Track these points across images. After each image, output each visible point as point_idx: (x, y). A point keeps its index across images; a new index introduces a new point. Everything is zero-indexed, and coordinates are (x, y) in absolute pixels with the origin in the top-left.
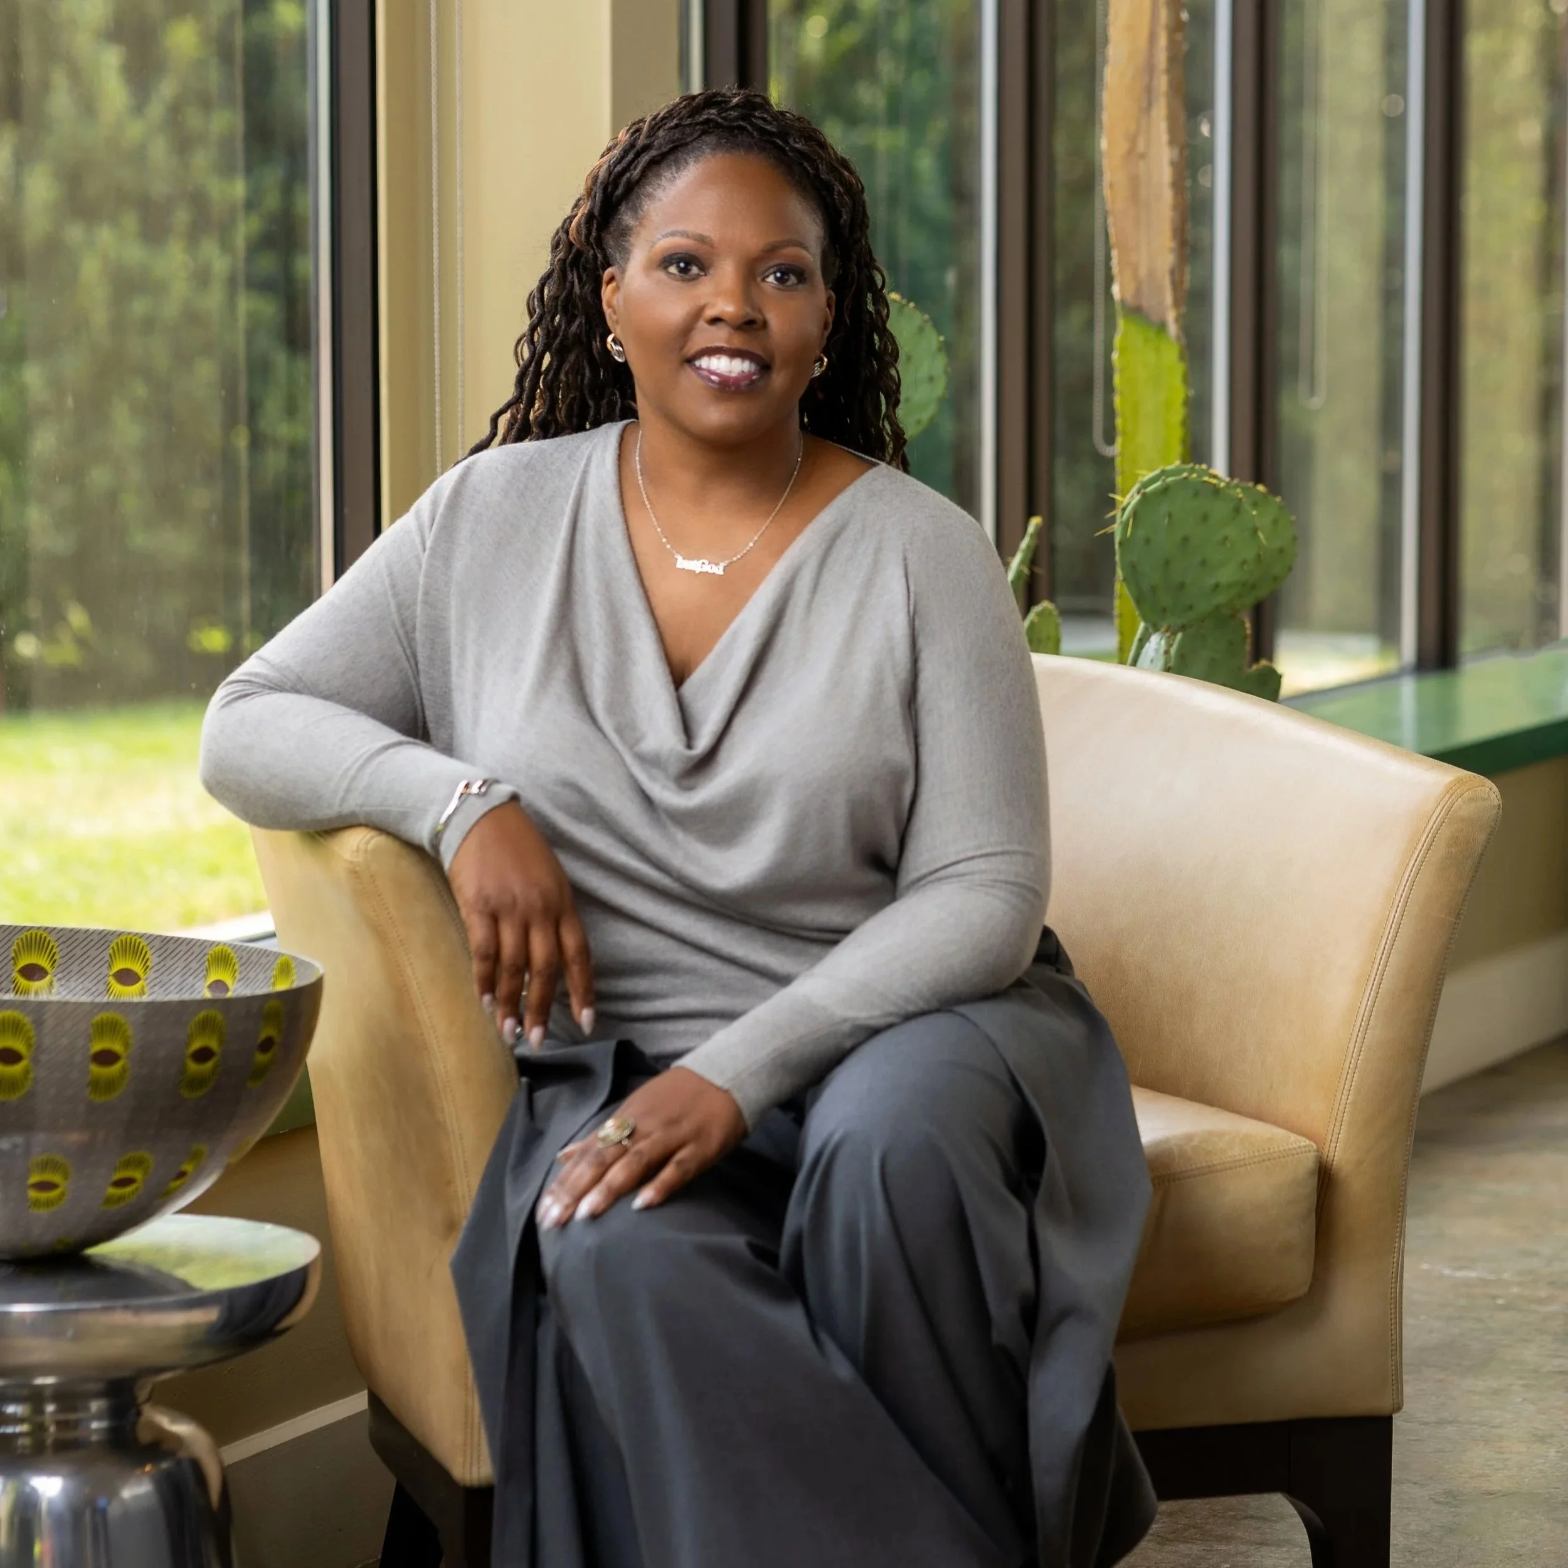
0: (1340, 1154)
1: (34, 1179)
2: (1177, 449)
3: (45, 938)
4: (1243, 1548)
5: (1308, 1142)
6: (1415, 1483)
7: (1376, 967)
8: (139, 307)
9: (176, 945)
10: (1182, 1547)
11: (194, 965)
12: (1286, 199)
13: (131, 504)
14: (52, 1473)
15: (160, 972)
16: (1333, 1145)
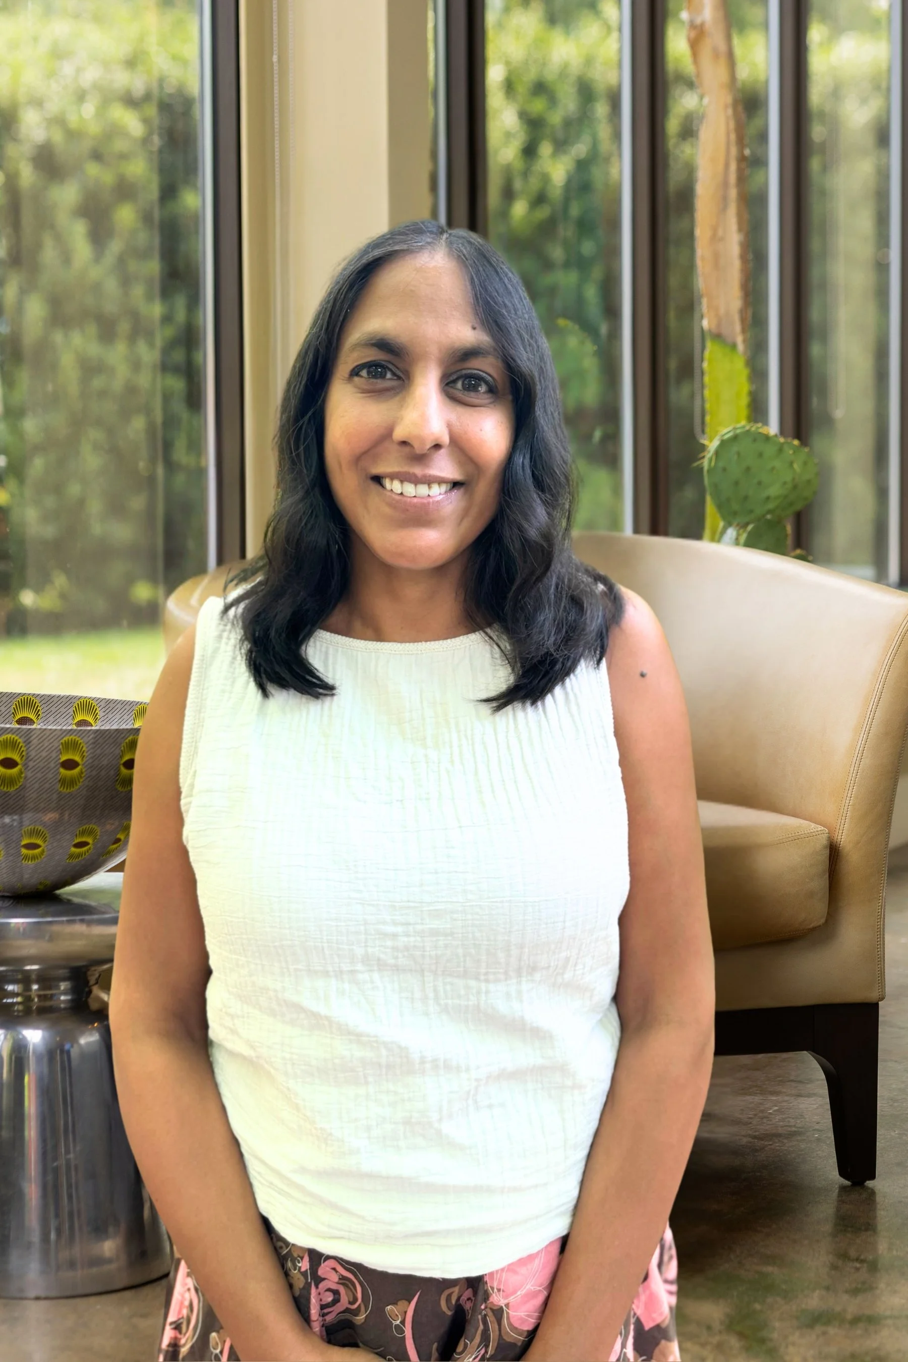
0: (845, 838)
1: (25, 842)
2: (744, 412)
3: (33, 700)
4: (786, 1098)
5: (823, 828)
6: (896, 1061)
7: (867, 720)
8: (97, 383)
9: (115, 705)
10: (749, 1098)
11: (125, 717)
12: (814, 314)
13: (95, 506)
14: (37, 1028)
15: (105, 722)
16: (841, 832)
